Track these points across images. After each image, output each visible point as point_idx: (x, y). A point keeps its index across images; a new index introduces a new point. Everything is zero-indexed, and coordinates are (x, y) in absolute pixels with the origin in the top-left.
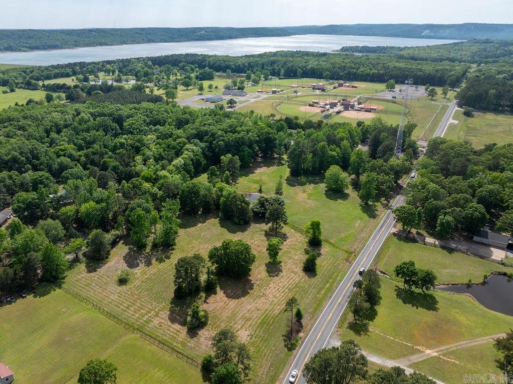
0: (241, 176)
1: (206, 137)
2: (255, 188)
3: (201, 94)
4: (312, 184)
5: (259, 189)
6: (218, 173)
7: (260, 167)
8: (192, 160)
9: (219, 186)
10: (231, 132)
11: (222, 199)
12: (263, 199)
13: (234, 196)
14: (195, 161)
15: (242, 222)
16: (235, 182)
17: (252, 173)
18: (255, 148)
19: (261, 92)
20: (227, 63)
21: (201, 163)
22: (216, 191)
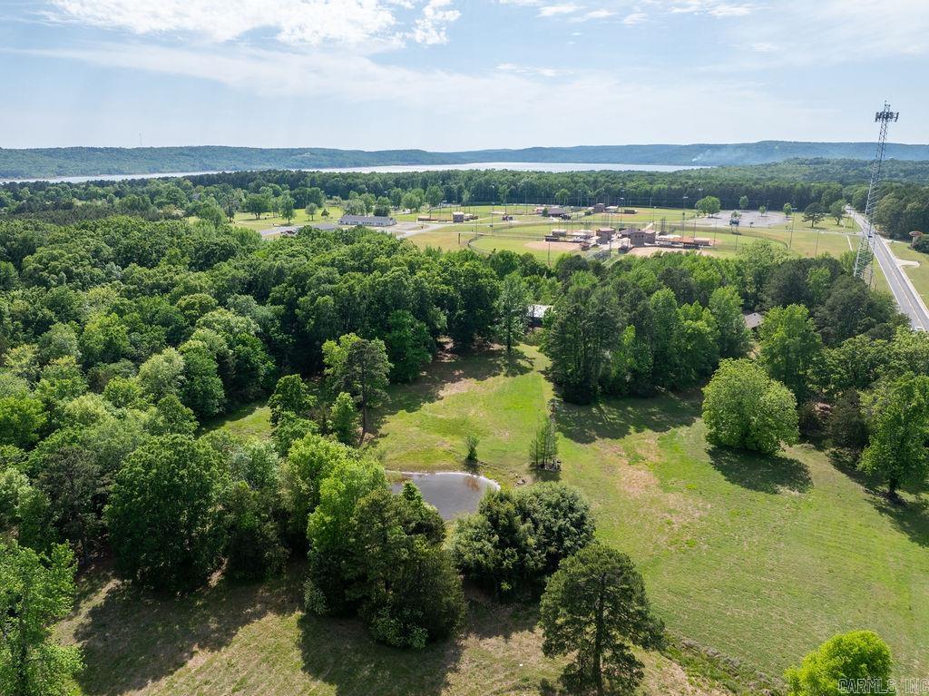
0: (394, 409)
1: (277, 288)
2: (449, 453)
3: (289, 225)
4: (648, 432)
5: (466, 454)
6: (310, 399)
7: (454, 380)
8: (221, 358)
9: (307, 451)
10: (359, 269)
11: (314, 518)
12: (509, 506)
13: (375, 503)
14: (231, 361)
15: (419, 636)
16: (374, 431)
17: (432, 398)
18: (435, 318)
19: (430, 220)
20: (349, 180)
21: (254, 369)
22: (291, 478)
